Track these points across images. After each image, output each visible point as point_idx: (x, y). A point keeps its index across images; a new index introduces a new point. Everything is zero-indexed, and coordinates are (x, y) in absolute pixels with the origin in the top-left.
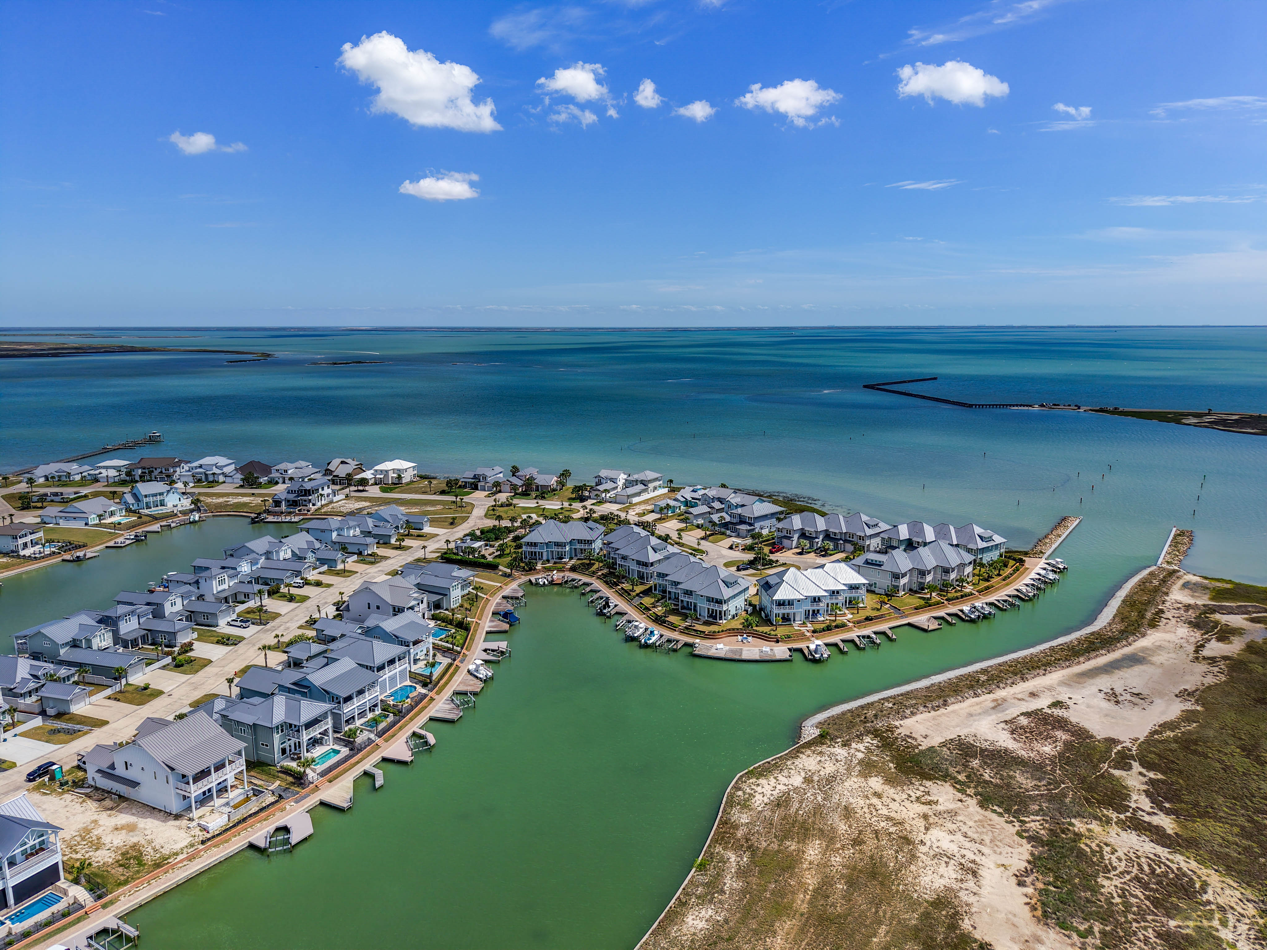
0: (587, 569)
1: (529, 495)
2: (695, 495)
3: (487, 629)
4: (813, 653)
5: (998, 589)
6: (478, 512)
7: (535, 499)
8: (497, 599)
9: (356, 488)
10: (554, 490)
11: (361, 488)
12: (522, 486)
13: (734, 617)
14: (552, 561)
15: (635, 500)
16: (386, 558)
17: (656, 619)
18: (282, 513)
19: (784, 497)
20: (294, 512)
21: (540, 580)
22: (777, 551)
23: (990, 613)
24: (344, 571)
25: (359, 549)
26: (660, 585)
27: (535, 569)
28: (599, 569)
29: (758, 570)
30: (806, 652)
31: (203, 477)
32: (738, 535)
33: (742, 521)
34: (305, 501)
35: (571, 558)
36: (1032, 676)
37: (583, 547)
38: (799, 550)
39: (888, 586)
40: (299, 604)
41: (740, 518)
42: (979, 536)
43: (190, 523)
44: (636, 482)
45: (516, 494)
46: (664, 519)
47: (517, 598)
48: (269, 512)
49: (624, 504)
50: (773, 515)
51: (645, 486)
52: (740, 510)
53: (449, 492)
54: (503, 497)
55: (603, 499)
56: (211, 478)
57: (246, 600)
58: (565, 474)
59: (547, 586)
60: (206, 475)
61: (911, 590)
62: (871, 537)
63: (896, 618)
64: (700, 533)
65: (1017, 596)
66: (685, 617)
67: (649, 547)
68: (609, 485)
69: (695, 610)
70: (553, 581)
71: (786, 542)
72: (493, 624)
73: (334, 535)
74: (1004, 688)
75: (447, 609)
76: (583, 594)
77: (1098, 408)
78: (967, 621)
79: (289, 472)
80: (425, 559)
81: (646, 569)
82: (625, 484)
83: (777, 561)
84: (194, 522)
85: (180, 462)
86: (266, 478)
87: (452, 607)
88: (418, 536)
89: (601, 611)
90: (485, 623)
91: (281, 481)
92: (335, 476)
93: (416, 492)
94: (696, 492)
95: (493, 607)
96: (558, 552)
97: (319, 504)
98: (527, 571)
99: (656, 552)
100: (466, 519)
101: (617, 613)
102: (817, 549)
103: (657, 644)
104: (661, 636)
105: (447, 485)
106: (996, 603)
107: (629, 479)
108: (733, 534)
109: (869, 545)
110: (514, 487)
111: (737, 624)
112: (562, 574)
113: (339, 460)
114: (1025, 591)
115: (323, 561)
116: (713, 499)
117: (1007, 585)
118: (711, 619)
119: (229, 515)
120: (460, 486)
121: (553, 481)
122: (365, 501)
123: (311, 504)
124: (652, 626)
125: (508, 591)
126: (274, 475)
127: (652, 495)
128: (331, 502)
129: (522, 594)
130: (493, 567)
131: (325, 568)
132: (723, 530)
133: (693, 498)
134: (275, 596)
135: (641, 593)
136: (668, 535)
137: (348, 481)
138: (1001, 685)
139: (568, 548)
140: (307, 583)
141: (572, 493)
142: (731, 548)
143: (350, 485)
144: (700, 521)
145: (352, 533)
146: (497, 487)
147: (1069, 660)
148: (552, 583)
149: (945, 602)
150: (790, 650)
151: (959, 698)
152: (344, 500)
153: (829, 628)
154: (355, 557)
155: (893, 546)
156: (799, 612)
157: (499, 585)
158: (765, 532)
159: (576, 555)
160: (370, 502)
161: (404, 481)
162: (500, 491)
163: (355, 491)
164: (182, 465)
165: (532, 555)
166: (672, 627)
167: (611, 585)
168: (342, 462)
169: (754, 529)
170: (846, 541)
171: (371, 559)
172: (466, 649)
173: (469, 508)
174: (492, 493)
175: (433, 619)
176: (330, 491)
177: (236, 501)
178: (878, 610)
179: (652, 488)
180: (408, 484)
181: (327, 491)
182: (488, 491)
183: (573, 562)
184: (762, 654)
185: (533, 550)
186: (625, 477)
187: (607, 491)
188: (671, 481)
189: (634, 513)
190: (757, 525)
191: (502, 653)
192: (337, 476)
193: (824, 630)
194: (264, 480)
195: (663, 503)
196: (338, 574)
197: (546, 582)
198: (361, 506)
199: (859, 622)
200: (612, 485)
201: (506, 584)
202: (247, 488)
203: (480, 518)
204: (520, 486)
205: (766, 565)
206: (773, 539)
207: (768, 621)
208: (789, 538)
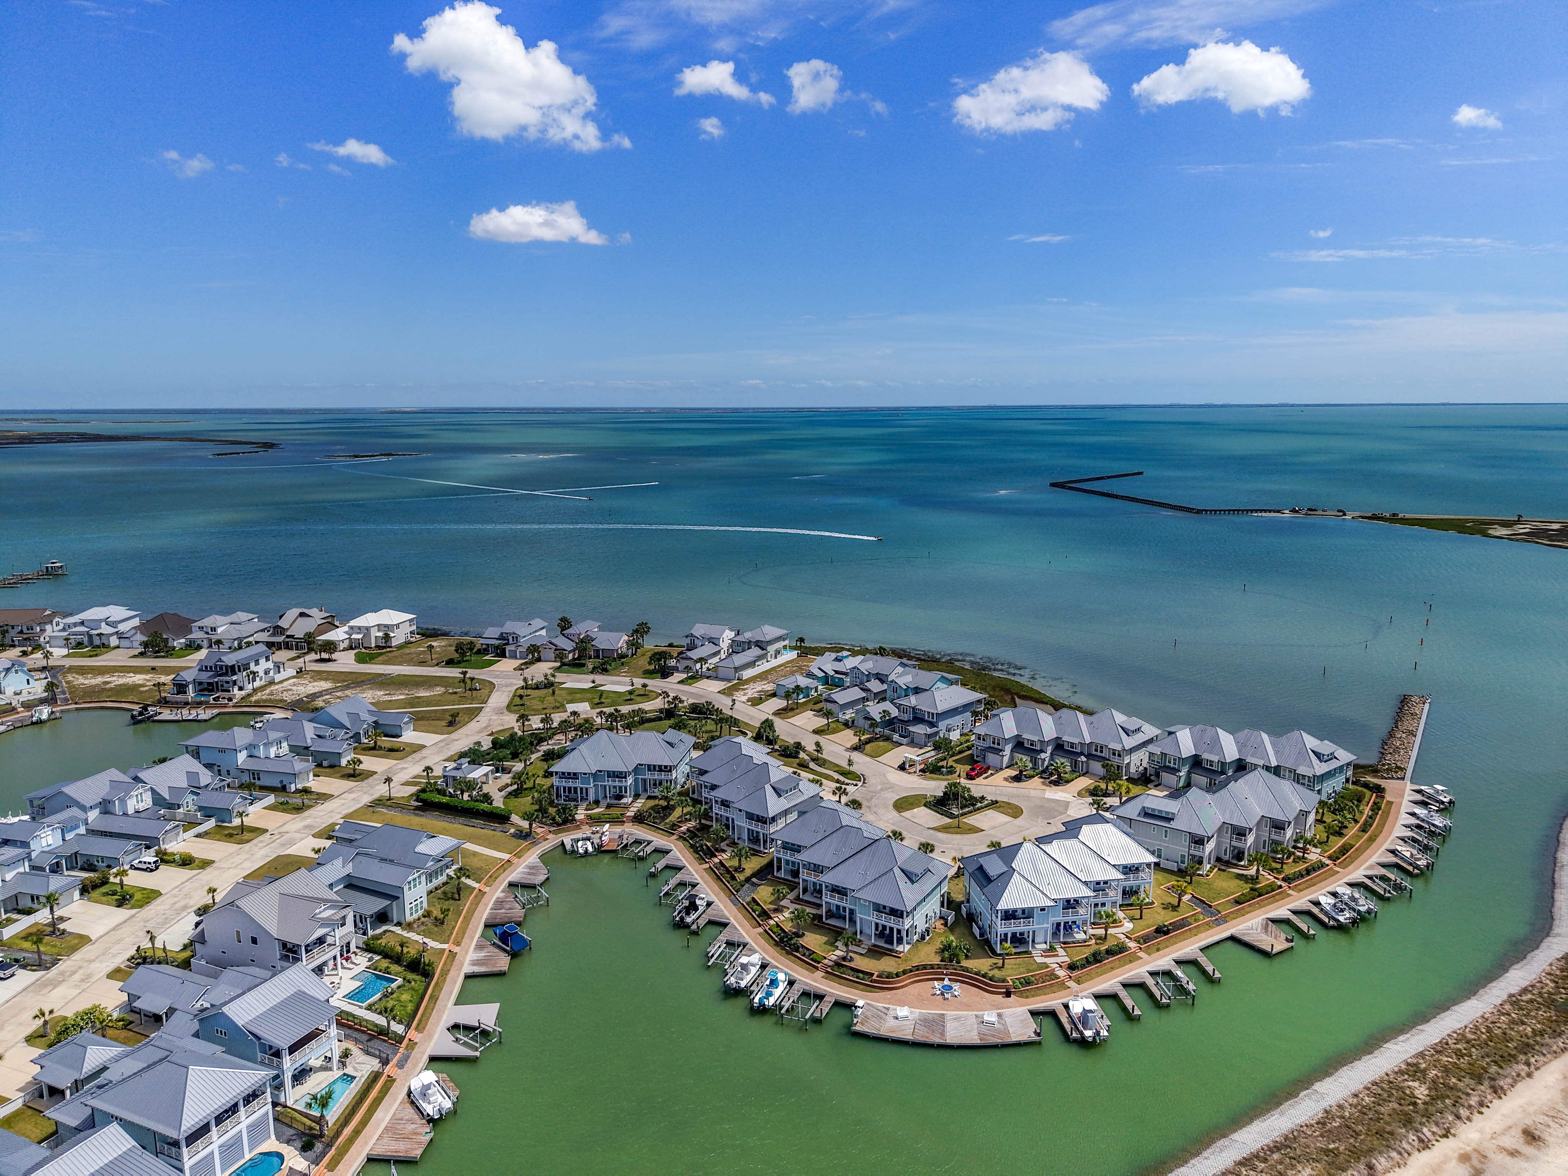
0: (663, 819)
1: (583, 665)
2: (839, 667)
3: (468, 969)
4: (1080, 1027)
5: (1361, 851)
6: (499, 699)
7: (592, 672)
8: (497, 892)
9: (318, 657)
10: (622, 656)
11: (325, 656)
12: (574, 651)
13: (923, 938)
14: (604, 803)
15: (747, 674)
16: (324, 797)
17: (781, 939)
18: (187, 703)
19: (972, 663)
20: (207, 703)
21: (580, 844)
22: (979, 775)
23: (1369, 912)
24: (242, 828)
25: (281, 782)
26: (787, 862)
27: (574, 820)
28: (683, 820)
29: (951, 816)
30: (1064, 1019)
31: (86, 640)
32: (912, 742)
33: (918, 718)
34: (227, 682)
35: (637, 796)
36: (1509, 1080)
37: (656, 776)
38: (1013, 773)
39: (1183, 856)
40: (134, 911)
41: (914, 712)
42: (1313, 751)
43: (33, 723)
44: (749, 644)
45: (563, 664)
46: (792, 709)
47: (533, 887)
48: (167, 702)
49: (729, 680)
50: (966, 707)
51: (763, 649)
52: (913, 700)
53: (459, 662)
54: (541, 670)
55: (697, 671)
56: (97, 641)
57: (35, 906)
58: (642, 630)
59: (591, 855)
60: (90, 636)
61: (1218, 859)
62: (1131, 751)
63: (1208, 926)
64: (849, 737)
65: (1397, 866)
66: (836, 934)
67: (768, 788)
68: (708, 649)
69: (852, 921)
70: (601, 846)
71: (991, 758)
72: (482, 954)
73: (242, 757)
74: (1469, 1119)
75: (399, 924)
76: (653, 875)
77: (1370, 515)
78: (1333, 927)
79: (219, 630)
80: (390, 799)
81: (763, 828)
82: (731, 646)
83: (983, 798)
84: (40, 722)
85: (54, 615)
86: (183, 641)
87: (409, 918)
88: (391, 750)
89: (682, 919)
90: (467, 952)
91: (205, 643)
92: (288, 636)
93: (410, 662)
94: (841, 660)
95: (488, 911)
96: (615, 787)
97: (249, 687)
98: (559, 825)
99: (780, 796)
100: (474, 713)
101: (711, 923)
102: (1044, 772)
103: (787, 1004)
104: (791, 983)
105: (457, 651)
106: (1368, 882)
107: (738, 638)
108: (905, 741)
109: (1128, 764)
110: (560, 655)
111: (929, 955)
112: (618, 829)
113: (295, 612)
114: (1408, 854)
115: (208, 812)
116: (869, 677)
117: (1372, 840)
118: (881, 943)
119: (102, 708)
120: (479, 650)
121: (621, 641)
122: (326, 679)
123: (236, 688)
124: (774, 956)
125: (520, 869)
126: (197, 635)
127: (774, 663)
128: (272, 683)
129: (542, 878)
130: (501, 818)
131: (211, 823)
132: (887, 732)
133: (836, 672)
134: (96, 894)
135: (754, 875)
136: (799, 744)
137: (308, 644)
138: (1464, 1112)
139: (630, 780)
140: (164, 858)
141: (650, 663)
142: (902, 768)
143: (310, 650)
144: (849, 715)
145: (273, 751)
146: (534, 654)
147: (1560, 1035)
148: (600, 850)
149: (1283, 884)
150: (1034, 1013)
151: (1394, 1154)
152: (294, 677)
153: (1096, 958)
154: (271, 799)
155: (1169, 767)
156: (1042, 928)
157: (506, 856)
158: (955, 736)
159: (645, 790)
160: (335, 681)
161: (394, 643)
162: (539, 660)
163: (317, 661)
164: (57, 619)
165: (570, 792)
166: (811, 961)
167: (703, 853)
168: (302, 615)
169: (938, 732)
170: (1089, 756)
171: (297, 800)
172: (417, 1029)
173: (485, 692)
174: (525, 663)
175: (366, 950)
176: (270, 665)
177: (121, 681)
178: (1175, 908)
179: (773, 653)
180: (400, 647)
181: (264, 665)
182: (521, 658)
183: (639, 804)
184: (983, 1028)
185: (571, 785)
186: (732, 634)
187: (702, 660)
188: (802, 640)
189: (744, 698)
190: (942, 725)
191: (485, 1034)
192: (292, 636)
193: (1088, 962)
194: (179, 643)
195: (789, 683)
196: (231, 835)
197: (590, 849)
198: (317, 690)
199: (1146, 939)
200: (711, 649)
201: (518, 855)
202: (149, 657)
203: (499, 712)
204: (570, 652)
205: (966, 806)
206: (969, 748)
207: (986, 946)
208: (998, 751)
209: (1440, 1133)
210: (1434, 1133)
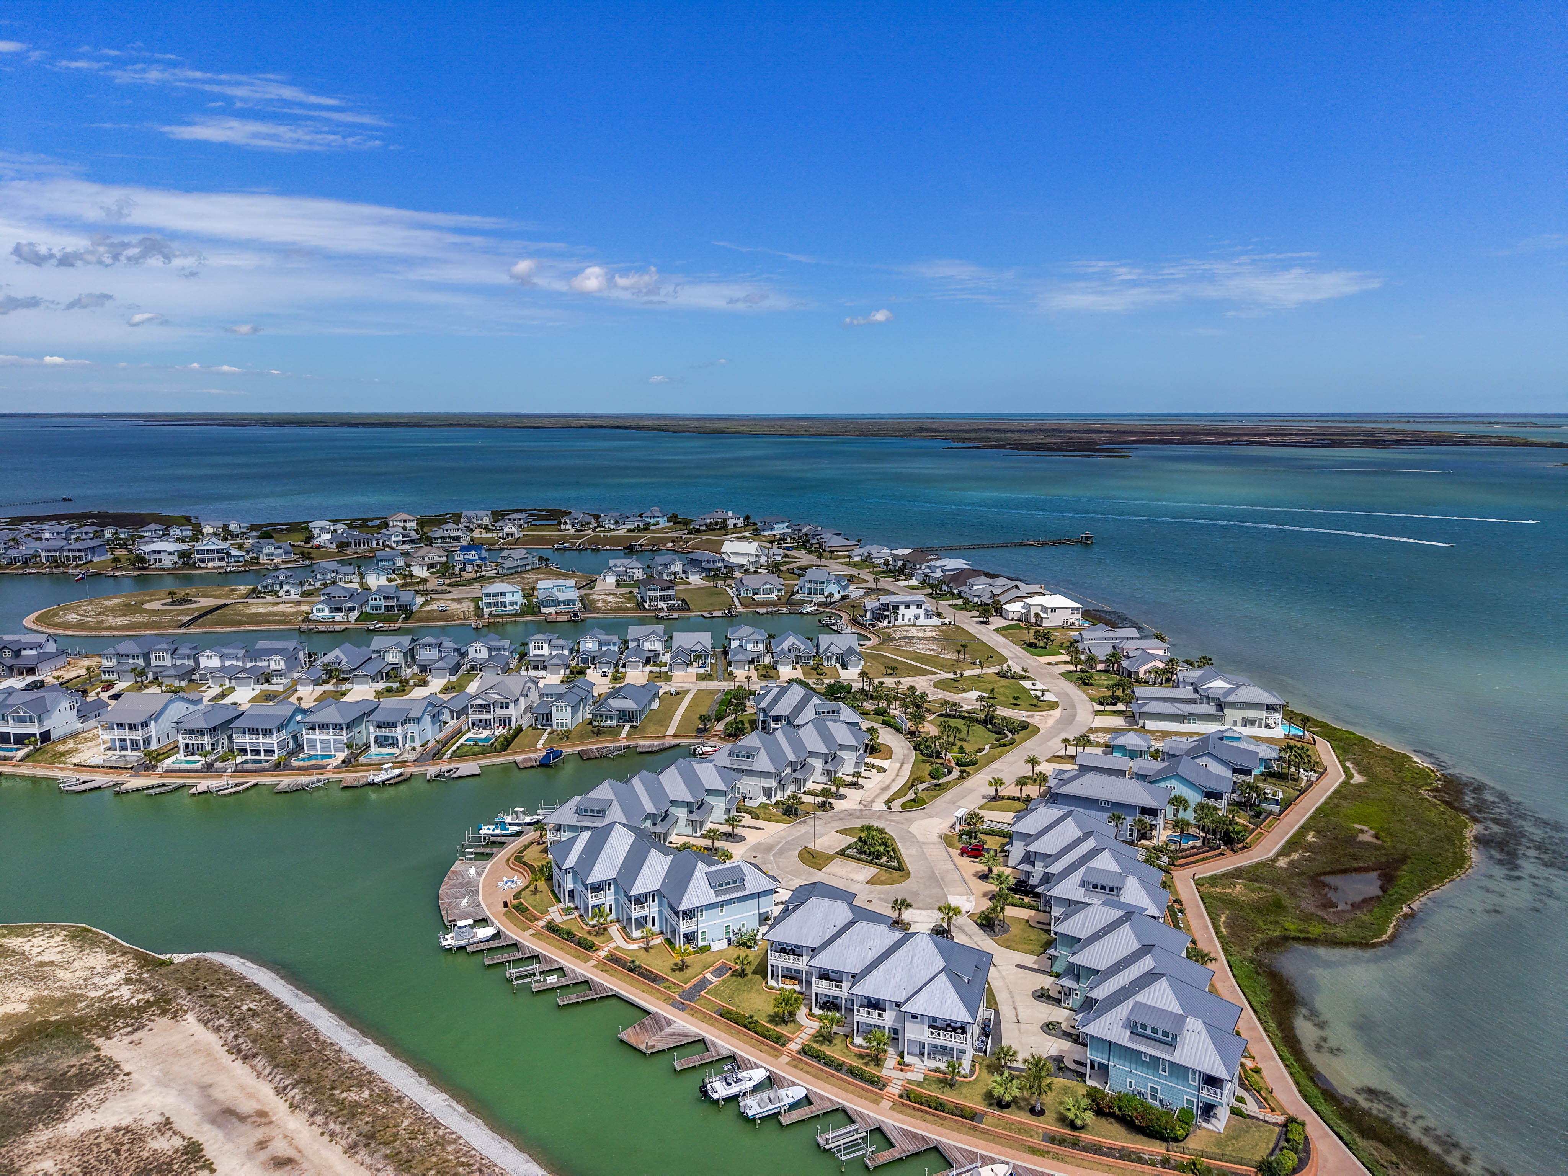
12: (1104, 661)
36: (367, 1160)
53: (1036, 647)
74: (313, 1125)
122: (943, 632)
176: (921, 612)
181: (914, 611)
198: (918, 635)
204: (1100, 662)
209: (295, 1102)
210: (293, 1097)
